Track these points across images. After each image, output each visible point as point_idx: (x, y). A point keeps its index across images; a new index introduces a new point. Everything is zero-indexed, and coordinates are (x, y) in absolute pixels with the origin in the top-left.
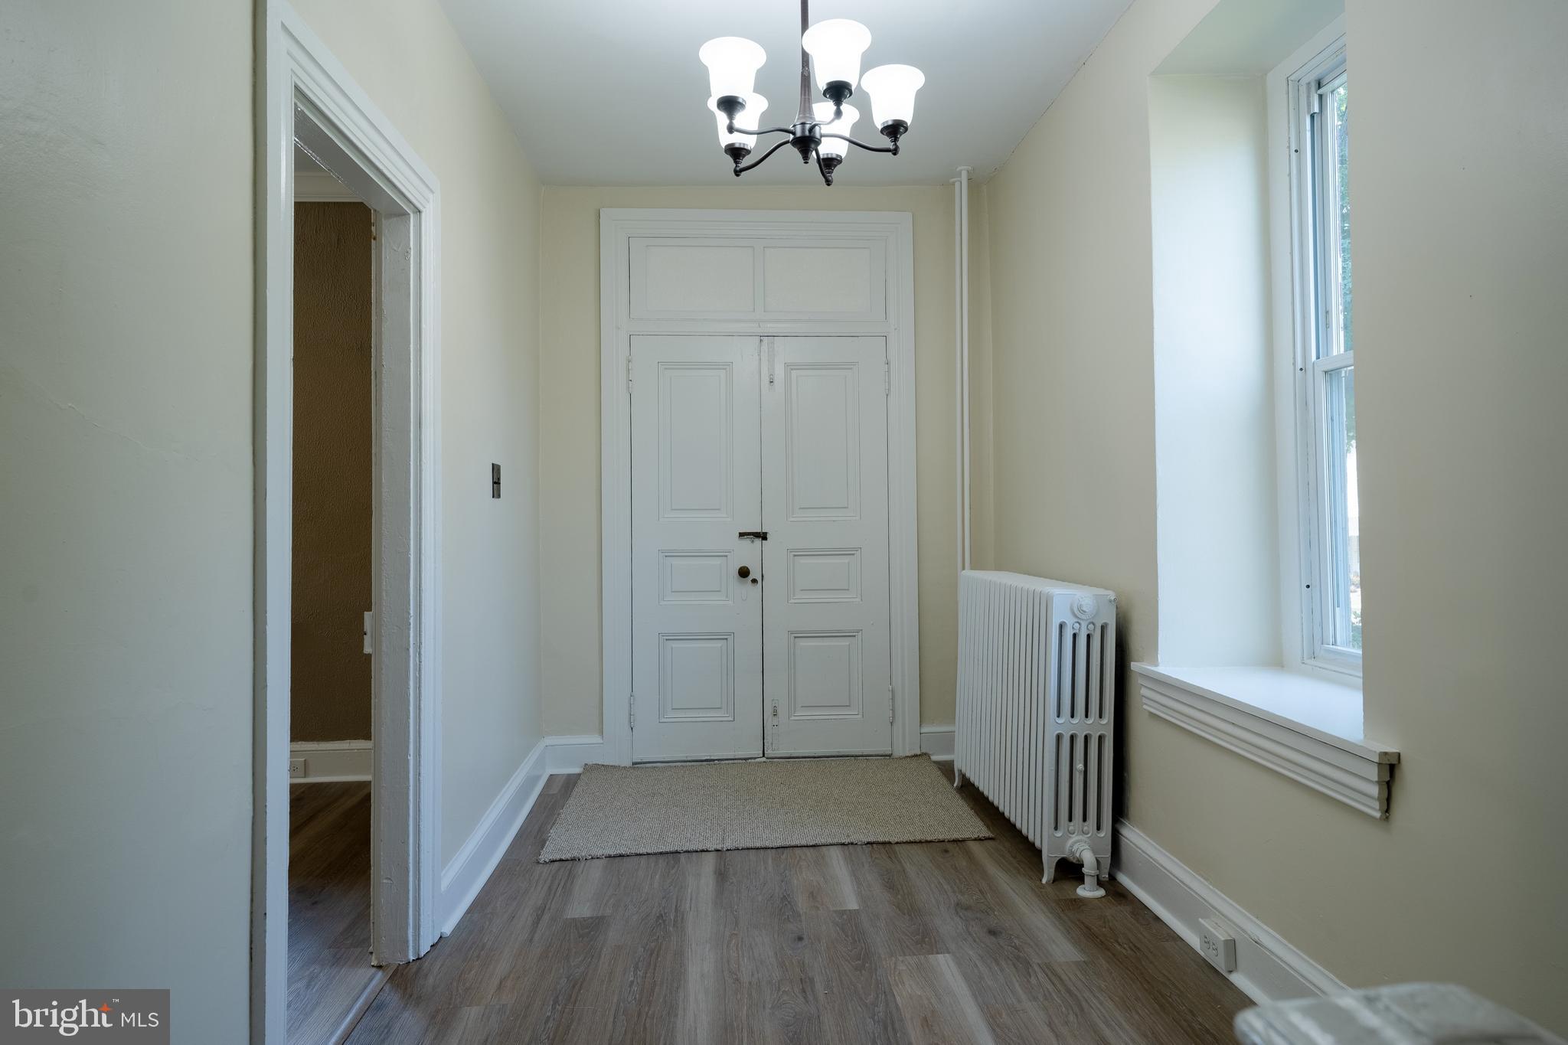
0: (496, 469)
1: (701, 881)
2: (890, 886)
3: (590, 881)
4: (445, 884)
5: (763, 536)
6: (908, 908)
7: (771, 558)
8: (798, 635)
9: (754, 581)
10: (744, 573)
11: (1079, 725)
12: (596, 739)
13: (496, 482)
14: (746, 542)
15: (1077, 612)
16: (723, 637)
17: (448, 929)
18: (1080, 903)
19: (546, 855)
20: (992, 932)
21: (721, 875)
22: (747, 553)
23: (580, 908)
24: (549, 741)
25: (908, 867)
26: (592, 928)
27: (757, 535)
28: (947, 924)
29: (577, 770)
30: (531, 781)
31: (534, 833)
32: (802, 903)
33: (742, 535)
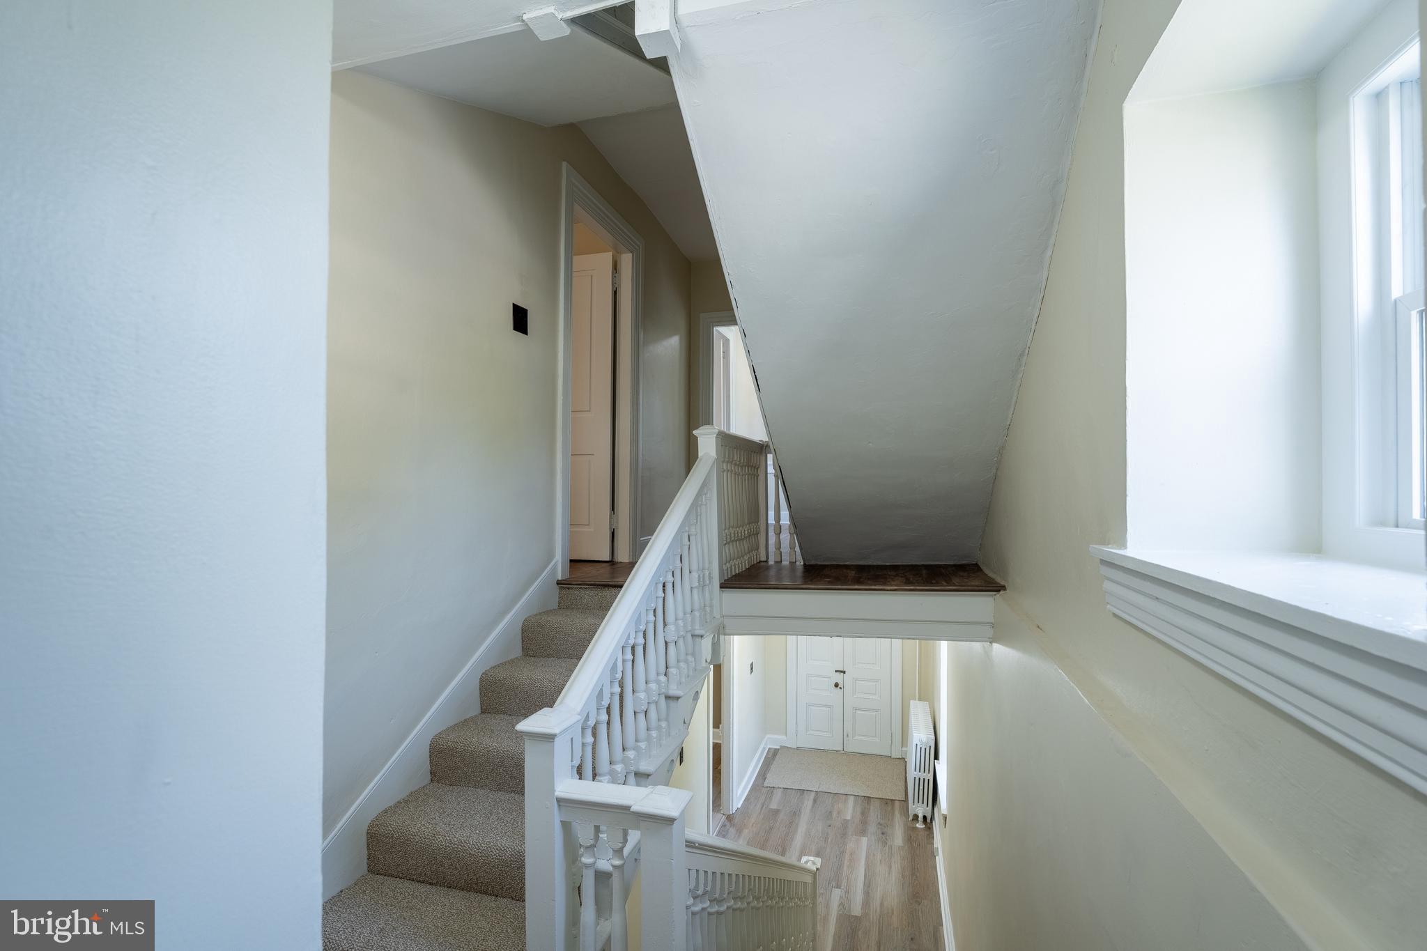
0: (752, 665)
1: (808, 803)
2: (863, 814)
3: (778, 795)
4: (738, 794)
5: (844, 672)
6: (864, 822)
7: (847, 680)
8: (856, 709)
9: (840, 688)
10: (836, 685)
11: (922, 775)
12: (784, 737)
13: (752, 669)
14: (838, 673)
15: (921, 741)
16: (830, 706)
17: (739, 806)
18: (915, 829)
19: (765, 785)
20: (883, 834)
21: (815, 801)
22: (838, 678)
23: (774, 806)
24: (769, 736)
25: (872, 808)
26: (777, 812)
27: (841, 672)
28: (872, 828)
29: (778, 747)
30: (764, 748)
31: (762, 775)
32: (835, 814)
33: (836, 671)
